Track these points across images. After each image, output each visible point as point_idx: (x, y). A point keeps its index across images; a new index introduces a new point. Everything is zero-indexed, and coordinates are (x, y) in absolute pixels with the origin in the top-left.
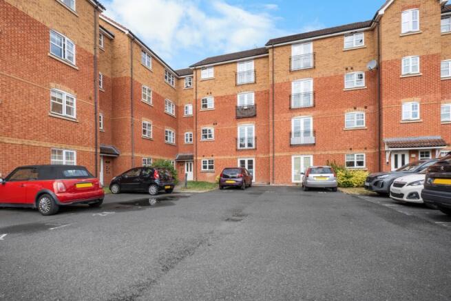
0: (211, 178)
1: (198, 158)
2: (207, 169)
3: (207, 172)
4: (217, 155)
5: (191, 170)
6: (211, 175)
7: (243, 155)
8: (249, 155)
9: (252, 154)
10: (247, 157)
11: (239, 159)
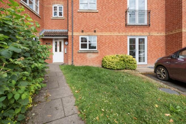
0: (93, 60)
1: (75, 34)
2: (88, 49)
3: (88, 52)
4: (102, 31)
5: (60, 51)
6: (93, 56)
7: (133, 33)
8: (140, 33)
9: (145, 31)
10: (137, 34)
11: (128, 37)
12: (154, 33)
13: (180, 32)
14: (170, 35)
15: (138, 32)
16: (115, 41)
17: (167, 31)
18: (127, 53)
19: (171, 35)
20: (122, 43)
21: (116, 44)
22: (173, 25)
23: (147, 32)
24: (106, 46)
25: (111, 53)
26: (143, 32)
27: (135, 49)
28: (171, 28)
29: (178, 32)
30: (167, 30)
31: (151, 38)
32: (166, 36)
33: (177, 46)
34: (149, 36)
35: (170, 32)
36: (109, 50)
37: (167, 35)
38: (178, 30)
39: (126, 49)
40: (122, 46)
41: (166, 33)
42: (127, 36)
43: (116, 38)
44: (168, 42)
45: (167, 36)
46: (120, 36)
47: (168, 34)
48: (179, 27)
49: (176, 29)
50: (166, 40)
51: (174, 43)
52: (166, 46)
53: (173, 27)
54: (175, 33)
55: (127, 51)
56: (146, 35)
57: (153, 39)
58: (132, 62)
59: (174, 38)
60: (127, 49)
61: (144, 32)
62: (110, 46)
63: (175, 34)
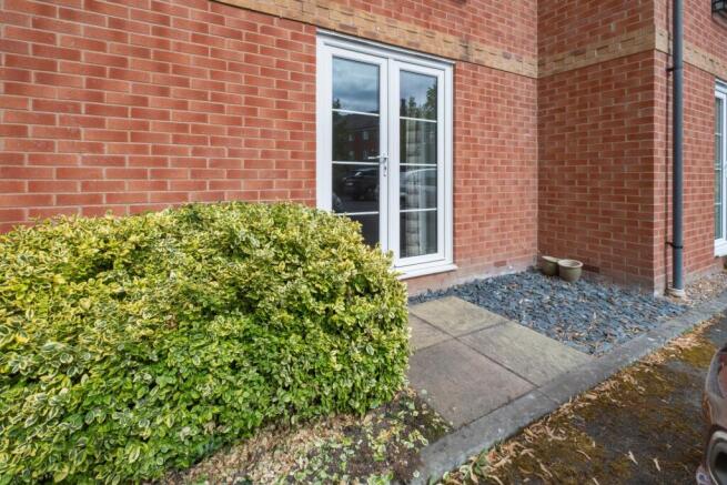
7: (362, 13)
8: (411, 26)
9: (439, 21)
10: (393, 35)
11: (320, 41)
12: (486, 48)
13: (635, 50)
14: (571, 72)
15: (398, 17)
16: (191, 59)
17: (551, 53)
18: (312, 184)
19: (577, 74)
20: (261, 89)
21: (201, 95)
22: (591, 12)
23: (451, 32)
24: (56, 94)
25: (128, 187)
26: (427, 26)
27: (377, 152)
28: (576, 29)
29: (621, 50)
30: (547, 47)
31: (475, 83)
32: (542, 83)
33: (615, 139)
34: (463, 66)
35: (566, 53)
36: (97, 148)
37: (548, 73)
38: (624, 37)
39: (303, 149)
40: (261, 113)
41: (541, 64)
42: (312, 26)
43: (203, 28)
44: (557, 116)
45: (551, 78)
46: (243, 15)
47: (556, 67)
48: (631, 20)
49: (607, 36)
50: (541, 107)
51: (595, 126)
52: (541, 144)
53: (590, 20)
54: (605, 57)
55: (312, 165)
56: (446, 50)
57: (482, 91)
58: (365, 307)
59: (593, 91)
60: (313, 146)
61: (436, 27)
62: (110, 97)
63: (604, 64)
